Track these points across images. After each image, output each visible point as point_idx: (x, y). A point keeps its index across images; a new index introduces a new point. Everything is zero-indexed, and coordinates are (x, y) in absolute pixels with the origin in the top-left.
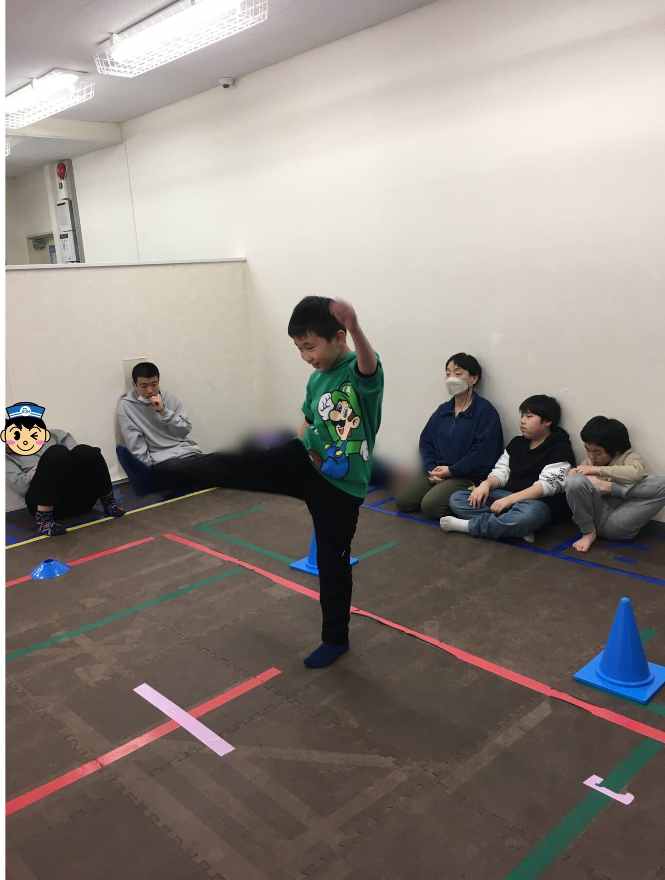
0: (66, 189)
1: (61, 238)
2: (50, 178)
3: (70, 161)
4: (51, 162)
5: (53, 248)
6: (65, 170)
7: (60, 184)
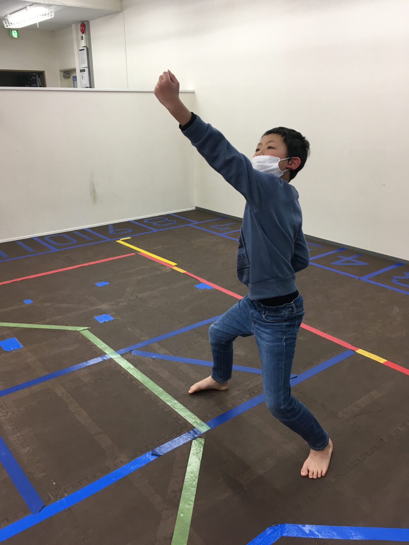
0: (85, 40)
1: (81, 72)
2: (76, 32)
3: (88, 22)
4: (76, 22)
5: (75, 78)
6: (85, 27)
7: (82, 37)
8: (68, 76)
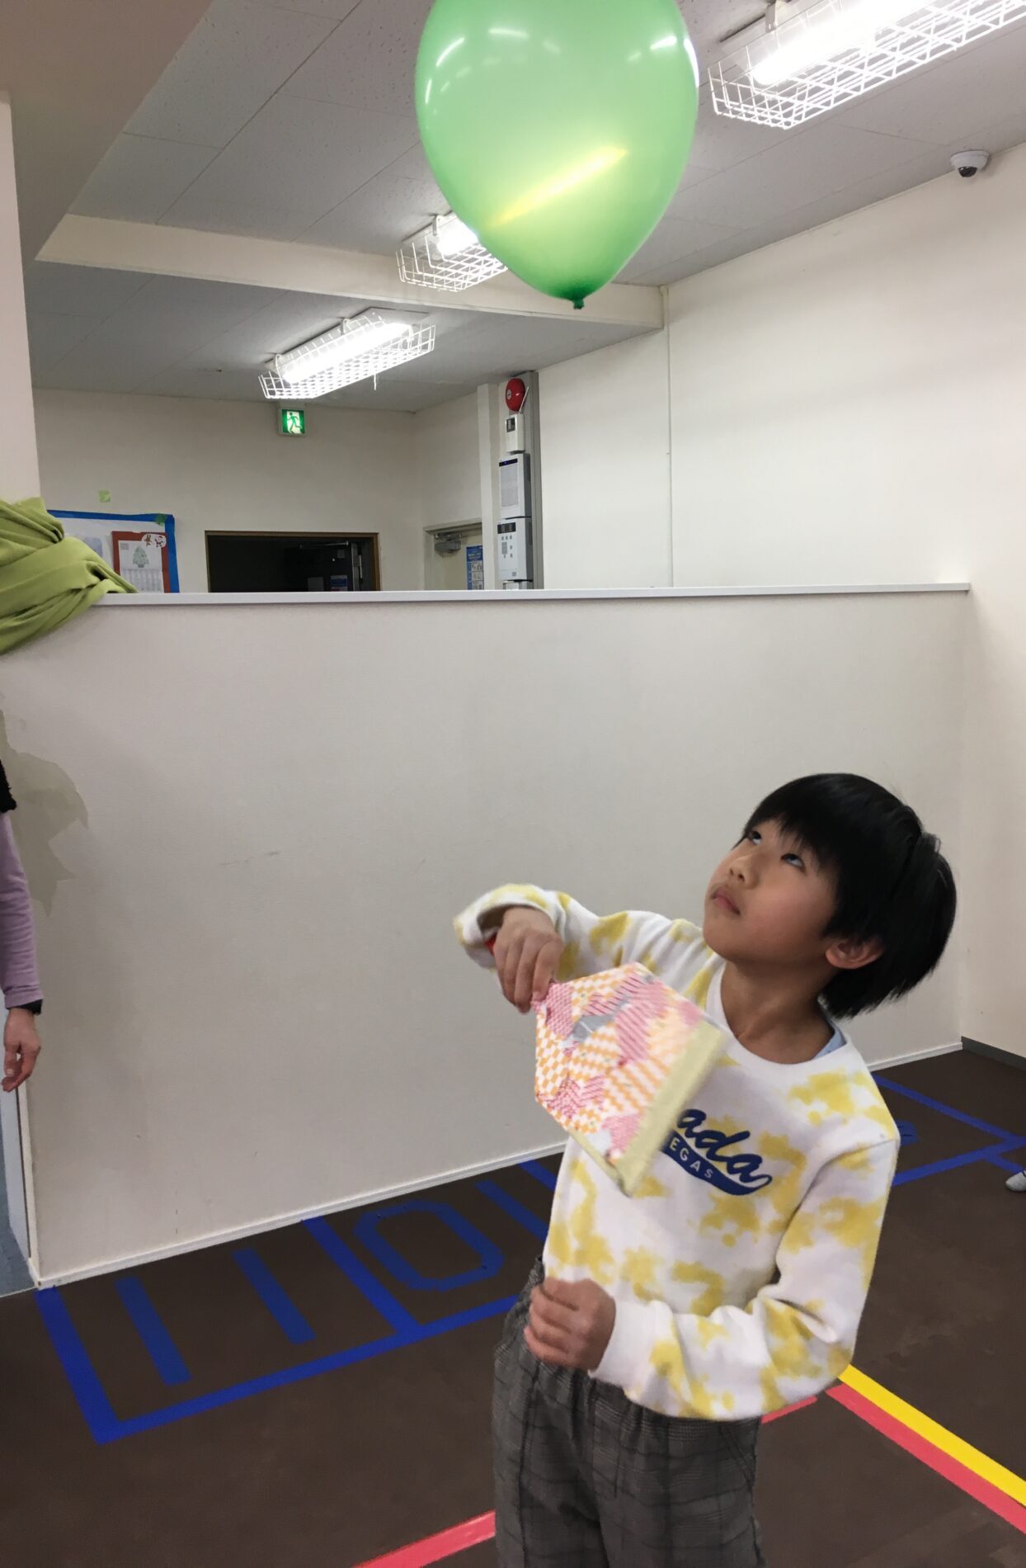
0: (522, 432)
1: (499, 532)
2: (489, 409)
3: (534, 374)
4: (492, 379)
5: (476, 553)
6: (523, 392)
7: (510, 422)
8: (452, 546)
